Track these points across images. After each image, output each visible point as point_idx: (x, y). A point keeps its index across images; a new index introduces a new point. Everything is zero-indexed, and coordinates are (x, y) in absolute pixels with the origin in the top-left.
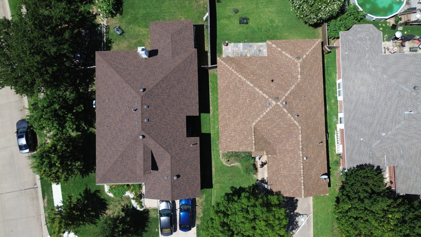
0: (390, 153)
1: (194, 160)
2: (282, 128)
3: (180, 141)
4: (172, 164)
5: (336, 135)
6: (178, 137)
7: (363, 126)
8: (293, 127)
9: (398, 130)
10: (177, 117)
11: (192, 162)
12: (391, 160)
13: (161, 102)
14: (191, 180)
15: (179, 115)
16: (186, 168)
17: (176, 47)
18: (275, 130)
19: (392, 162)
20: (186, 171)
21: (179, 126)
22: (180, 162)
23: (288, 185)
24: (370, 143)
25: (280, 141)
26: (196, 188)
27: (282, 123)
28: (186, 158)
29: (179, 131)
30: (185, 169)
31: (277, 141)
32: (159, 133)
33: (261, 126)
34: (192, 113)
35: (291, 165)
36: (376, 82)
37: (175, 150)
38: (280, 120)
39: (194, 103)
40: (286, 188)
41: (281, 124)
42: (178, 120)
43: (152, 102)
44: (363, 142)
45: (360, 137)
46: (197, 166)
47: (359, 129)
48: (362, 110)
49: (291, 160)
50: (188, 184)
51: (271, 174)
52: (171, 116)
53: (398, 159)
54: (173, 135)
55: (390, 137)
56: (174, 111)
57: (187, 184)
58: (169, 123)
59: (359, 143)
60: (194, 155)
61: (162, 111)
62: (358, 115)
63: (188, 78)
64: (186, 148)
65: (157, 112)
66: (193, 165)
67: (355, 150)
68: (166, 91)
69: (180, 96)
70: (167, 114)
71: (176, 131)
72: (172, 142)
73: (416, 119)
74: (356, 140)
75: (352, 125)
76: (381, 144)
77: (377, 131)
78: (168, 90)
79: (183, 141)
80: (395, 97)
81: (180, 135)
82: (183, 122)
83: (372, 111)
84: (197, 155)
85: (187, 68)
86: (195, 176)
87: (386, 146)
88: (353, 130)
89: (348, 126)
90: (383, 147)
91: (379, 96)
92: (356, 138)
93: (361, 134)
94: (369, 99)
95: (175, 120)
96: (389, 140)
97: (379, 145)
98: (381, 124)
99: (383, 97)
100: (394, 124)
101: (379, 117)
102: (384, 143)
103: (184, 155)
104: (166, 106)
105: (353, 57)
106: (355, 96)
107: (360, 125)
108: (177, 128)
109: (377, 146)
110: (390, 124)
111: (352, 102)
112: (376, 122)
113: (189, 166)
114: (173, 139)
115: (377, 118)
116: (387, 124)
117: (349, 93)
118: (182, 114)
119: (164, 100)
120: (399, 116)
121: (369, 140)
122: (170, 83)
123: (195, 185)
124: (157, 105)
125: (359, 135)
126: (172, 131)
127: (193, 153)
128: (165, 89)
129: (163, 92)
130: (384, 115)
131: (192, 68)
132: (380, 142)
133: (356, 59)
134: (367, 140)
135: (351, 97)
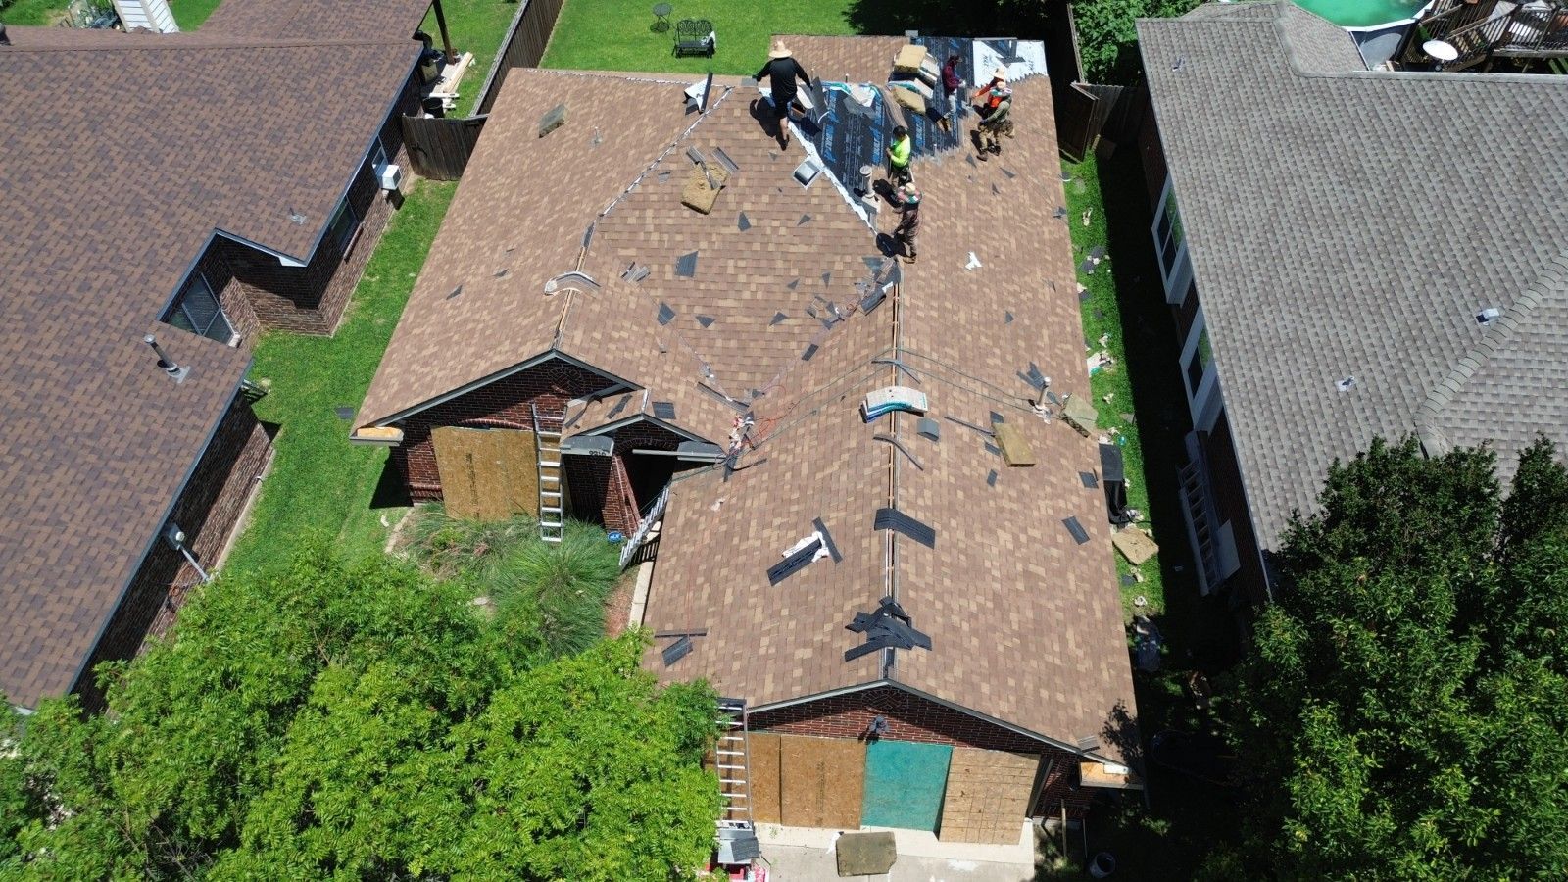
1: (140, 452)
2: (780, 264)
3: (94, 320)
5: (1184, 495)
6: (90, 295)
7: (1335, 314)
8: (848, 258)
10: (150, 212)
11: (121, 459)
13: (82, 115)
14: (39, 561)
15: (164, 207)
16: (44, 477)
17: (320, 15)
18: (731, 270)
20: (36, 491)
21: (129, 250)
22: (20, 424)
23: (785, 612)
24: (1405, 388)
25: (765, 361)
26: (45, 632)
27: (776, 224)
28: (81, 422)
29: (113, 271)
30: (32, 479)
31: (748, 361)
33: (642, 236)
34: (262, 234)
35: (819, 476)
36: (1362, 114)
37: (18, 347)
38: (766, 199)
39: (301, 199)
40: (765, 641)
41: (775, 229)
42: (143, 220)
43: (26, 92)
44: (1360, 398)
45: (1327, 379)
46: (146, 498)
47: (1313, 340)
48: (1310, 245)
49: (822, 448)
51: (678, 578)
52: (104, 189)
54: (62, 273)
55: (1542, 330)
56: (143, 180)
58: (77, 212)
59: (1327, 411)
60: (155, 427)
61: (60, 146)
62: (1292, 273)
63: (316, 104)
64: (115, 370)
65: (24, 140)
66: (114, 478)
67: (1310, 456)
68: (151, 93)
69: (229, 142)
70: (86, 173)
71: (93, 263)
72: (32, 299)
74: (1303, 399)
75: (1263, 330)
76: (1490, 382)
77: (1440, 314)
78: (162, 93)
79: (114, 324)
80: (1494, 130)
81: (114, 293)
82: (178, 246)
83: (1374, 234)
84: (183, 434)
85: (335, 73)
86: (93, 552)
87: (1537, 409)
88: (1278, 355)
89: (1238, 344)
90: (1515, 411)
91: (1394, 158)
92: (1300, 390)
93: (1329, 360)
94: (1337, 188)
95: (126, 218)
96: (1542, 355)
97: (1478, 394)
98: (1454, 272)
99: (1422, 154)
100: (1539, 249)
101: (1428, 245)
102: (1513, 381)
103: (74, 399)
104: (102, 139)
105: (1211, 71)
106: (1252, 203)
107: (1316, 316)
108: (112, 252)
109: (1468, 406)
110: (1515, 252)
111: (1242, 232)
112: (1414, 276)
113: (72, 472)
114: (50, 289)
115: (1414, 253)
116: (1491, 261)
117: (1218, 201)
118: (191, 211)
119: (112, 116)
120: (1558, 202)
121: (1396, 377)
122: (193, 76)
123: (48, 608)
124: (49, 117)
125: (1321, 368)
126: (66, 255)
127: (154, 412)
128: (149, 84)
129: (127, 86)
130: (1458, 228)
131: (361, 82)
132: (1483, 373)
133: (1227, 70)
134: (1379, 378)
135: (1230, 213)
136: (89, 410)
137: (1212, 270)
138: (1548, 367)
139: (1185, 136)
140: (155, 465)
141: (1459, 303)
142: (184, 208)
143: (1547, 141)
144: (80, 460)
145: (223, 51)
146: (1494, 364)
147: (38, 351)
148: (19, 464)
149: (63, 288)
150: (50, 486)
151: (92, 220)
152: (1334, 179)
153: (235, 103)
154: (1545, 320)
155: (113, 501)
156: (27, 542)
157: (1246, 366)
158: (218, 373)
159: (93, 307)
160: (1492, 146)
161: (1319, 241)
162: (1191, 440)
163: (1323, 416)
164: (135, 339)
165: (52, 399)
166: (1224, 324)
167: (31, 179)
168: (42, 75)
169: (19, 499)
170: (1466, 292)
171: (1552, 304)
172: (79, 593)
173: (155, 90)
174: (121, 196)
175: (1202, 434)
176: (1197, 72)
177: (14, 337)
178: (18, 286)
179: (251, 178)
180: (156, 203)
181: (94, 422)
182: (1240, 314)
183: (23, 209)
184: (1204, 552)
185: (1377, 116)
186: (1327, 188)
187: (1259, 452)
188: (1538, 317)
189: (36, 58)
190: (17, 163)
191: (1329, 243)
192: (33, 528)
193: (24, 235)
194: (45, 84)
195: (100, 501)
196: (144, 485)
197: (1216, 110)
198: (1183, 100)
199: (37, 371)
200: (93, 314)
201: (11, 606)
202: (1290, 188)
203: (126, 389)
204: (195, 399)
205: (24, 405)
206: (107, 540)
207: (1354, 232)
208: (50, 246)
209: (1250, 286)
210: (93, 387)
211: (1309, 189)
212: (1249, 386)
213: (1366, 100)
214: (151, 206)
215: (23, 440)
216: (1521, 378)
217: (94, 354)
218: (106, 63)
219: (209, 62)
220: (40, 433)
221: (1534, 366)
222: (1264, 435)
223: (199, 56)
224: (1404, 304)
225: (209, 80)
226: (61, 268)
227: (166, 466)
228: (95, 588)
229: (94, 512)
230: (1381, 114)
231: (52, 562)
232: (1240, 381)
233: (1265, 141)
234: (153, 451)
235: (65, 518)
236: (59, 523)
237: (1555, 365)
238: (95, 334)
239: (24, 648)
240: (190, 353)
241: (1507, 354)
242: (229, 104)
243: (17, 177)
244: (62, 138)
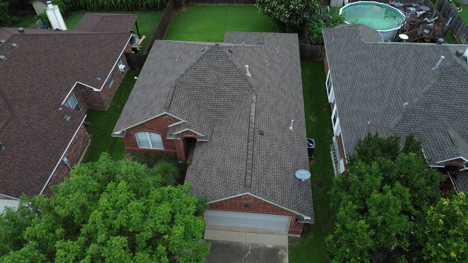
0: (430, 142)
1: (57, 138)
4: (7, 127)
5: (332, 152)
6: (45, 98)
7: (368, 104)
9: (430, 95)
10: (60, 77)
11: (52, 140)
12: (434, 152)
13: (43, 51)
14: (31, 165)
15: (64, 76)
16: (33, 144)
17: (105, 26)
19: (439, 155)
20: (31, 147)
21: (55, 86)
22: (27, 130)
24: (384, 123)
26: (33, 183)
28: (42, 130)
29: (51, 92)
30: (30, 144)
32: (13, 79)
34: (89, 83)
36: (378, 53)
37: (26, 111)
42: (59, 79)
43: (29, 46)
44: (373, 126)
45: (366, 121)
46: (59, 150)
47: (363, 111)
48: (363, 87)
50: (19, 169)
52: (49, 71)
53: (448, 147)
55: (419, 108)
56: (59, 68)
57: (17, 168)
58: (42, 76)
59: (365, 129)
60: (61, 132)
61: (37, 59)
62: (358, 94)
63: (104, 49)
64: (51, 117)
65: (28, 58)
66: (51, 145)
69: (81, 59)
70: (44, 66)
71: (46, 90)
72: (30, 98)
73: (456, 76)
74: (359, 126)
75: (350, 109)
76: (405, 121)
77: (394, 104)
78: (64, 46)
79: (51, 105)
80: (410, 58)
81: (51, 97)
82: (68, 86)
83: (379, 84)
84: (68, 134)
85: (109, 41)
86: (45, 163)
87: (417, 128)
88: (354, 115)
89: (344, 112)
90: (412, 129)
91: (385, 65)
92: (359, 124)
93: (366, 116)
94: (371, 72)
95: (54, 78)
96: (419, 115)
97: (402, 124)
98: (398, 94)
99: (392, 64)
100: (419, 88)
101: (392, 87)
102: (411, 121)
103: (41, 124)
104: (48, 58)
105: (341, 42)
106: (349, 76)
107: (364, 105)
108: (51, 87)
109: (400, 128)
110: (413, 89)
111: (347, 84)
112: (388, 95)
113: (40, 143)
114: (35, 96)
115: (388, 89)
116: (407, 91)
117: (341, 76)
118: (71, 77)
119: (51, 52)
120: (424, 76)
121: (382, 120)
122: (72, 42)
123: (33, 177)
124: (34, 52)
125: (364, 118)
126: (39, 87)
127: (61, 128)
128: (60, 44)
129: (55, 44)
130: (399, 82)
131: (116, 43)
132: (403, 119)
133: (345, 41)
134: (378, 120)
135: (344, 79)
136: (45, 127)
137: (338, 93)
138: (420, 118)
139: (333, 59)
140: (61, 141)
141: (398, 101)
142: (69, 76)
143: (422, 60)
144: (42, 140)
145: (80, 35)
146: (406, 117)
147: (32, 112)
148: (26, 141)
149: (38, 96)
150: (34, 146)
151: (46, 79)
152: (370, 70)
153: (83, 49)
154: (419, 106)
155: (50, 150)
156: (28, 160)
157: (346, 118)
158: (78, 118)
159: (46, 101)
160: (409, 61)
161: (365, 86)
162: (334, 138)
163: (364, 130)
164: (56, 109)
165: (35, 124)
166: (341, 107)
167: (30, 68)
168: (33, 41)
169: (26, 149)
170: (400, 99)
171: (421, 101)
172: (41, 173)
173: (62, 45)
174: (53, 72)
175: (337, 137)
176: (337, 42)
177: (25, 108)
178: (26, 95)
179: (87, 68)
180: (62, 74)
181: (46, 130)
182: (345, 104)
183: (28, 76)
184: (336, 166)
185: (381, 54)
186: (368, 72)
187: (348, 140)
188: (418, 105)
189: (32, 37)
190: (26, 64)
191: (368, 86)
192: (30, 156)
193: (28, 82)
194: (34, 44)
195: (47, 150)
196: (58, 147)
197: (341, 52)
198: (333, 49)
199: (31, 117)
200: (46, 103)
201: (24, 176)
202: (359, 72)
203: (54, 122)
204: (71, 125)
205: (28, 126)
206: (49, 160)
207: (374, 83)
208: (35, 85)
209: (348, 97)
210: (45, 121)
211: (363, 72)
212: (346, 123)
213: (379, 50)
214: (61, 75)
215: (28, 134)
216: (413, 120)
217: (46, 113)
218: (49, 38)
219: (76, 38)
220: (32, 133)
221: (417, 117)
222: (349, 135)
223: (74, 36)
224: (385, 102)
225: (76, 43)
226: (37, 91)
227: (64, 142)
228: (46, 172)
229: (45, 153)
230: (382, 53)
231: (35, 165)
232: (344, 122)
233: (353, 60)
234: (61, 138)
235: (38, 154)
236: (36, 155)
237: (422, 117)
238: (46, 108)
239: (27, 187)
240: (71, 113)
241: (410, 114)
242: (81, 49)
243: (26, 67)
244: (38, 58)
